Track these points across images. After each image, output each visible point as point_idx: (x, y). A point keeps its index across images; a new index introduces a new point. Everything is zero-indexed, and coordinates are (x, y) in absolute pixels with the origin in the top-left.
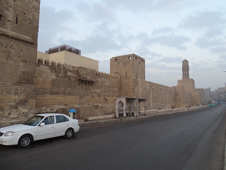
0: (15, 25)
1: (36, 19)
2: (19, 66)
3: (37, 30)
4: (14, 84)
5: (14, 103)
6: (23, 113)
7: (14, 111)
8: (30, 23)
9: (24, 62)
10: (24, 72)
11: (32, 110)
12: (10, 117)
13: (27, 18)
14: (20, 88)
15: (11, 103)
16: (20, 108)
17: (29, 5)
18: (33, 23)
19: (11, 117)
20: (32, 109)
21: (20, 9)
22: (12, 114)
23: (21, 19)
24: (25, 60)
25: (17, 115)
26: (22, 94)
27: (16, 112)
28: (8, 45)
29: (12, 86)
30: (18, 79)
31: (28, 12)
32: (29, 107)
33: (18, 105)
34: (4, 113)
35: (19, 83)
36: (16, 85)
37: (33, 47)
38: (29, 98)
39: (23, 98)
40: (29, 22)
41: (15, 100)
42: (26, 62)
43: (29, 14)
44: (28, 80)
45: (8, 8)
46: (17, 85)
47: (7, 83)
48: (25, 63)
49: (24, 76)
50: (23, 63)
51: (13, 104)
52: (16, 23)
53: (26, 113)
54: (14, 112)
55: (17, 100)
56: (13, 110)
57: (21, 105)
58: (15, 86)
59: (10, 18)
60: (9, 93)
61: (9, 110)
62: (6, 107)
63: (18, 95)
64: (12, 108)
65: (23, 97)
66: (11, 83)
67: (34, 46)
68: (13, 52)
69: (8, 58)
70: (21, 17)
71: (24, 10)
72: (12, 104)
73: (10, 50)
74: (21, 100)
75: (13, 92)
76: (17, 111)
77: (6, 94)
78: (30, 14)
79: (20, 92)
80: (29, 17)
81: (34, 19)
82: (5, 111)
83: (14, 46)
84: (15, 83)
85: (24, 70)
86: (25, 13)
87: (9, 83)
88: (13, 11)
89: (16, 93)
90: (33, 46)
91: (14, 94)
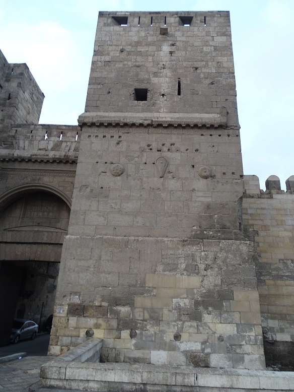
0: (177, 98)
1: (226, 70)
2: (194, 190)
3: (231, 92)
4: (184, 241)
5: (187, 301)
6: (221, 339)
7: (191, 326)
8: (212, 83)
9: (206, 177)
10: (208, 207)
11: (251, 330)
12: (179, 349)
13: (202, 76)
14: (203, 254)
15: (179, 300)
16: (207, 318)
17: (205, 48)
18: (219, 80)
19: (182, 349)
20: (250, 326)
21: (185, 64)
22: (184, 336)
23: (189, 83)
24: (208, 173)
25: (203, 343)
26: (209, 272)
27: (196, 331)
28: (163, 145)
29: (178, 249)
30: (195, 228)
31: (204, 63)
32: (237, 316)
33: (201, 308)
34: (162, 332)
35: (199, 238)
36: (189, 244)
37: (229, 136)
38: (232, 284)
39: (216, 285)
40: (208, 81)
41: (190, 292)
42: (213, 177)
43: (206, 66)
44: (224, 227)
45: (159, 71)
46: (193, 245)
47: (166, 239)
48: (210, 179)
49: (211, 217)
50: (205, 181)
51: (185, 303)
52: (179, 94)
53: (230, 337)
54: (191, 330)
55: (195, 291)
56: (187, 324)
57: (210, 309)
58: (187, 248)
59: (165, 89)
60: (173, 268)
61: (175, 321)
62: (166, 311)
63: (198, 274)
64: (183, 318)
65: (212, 280)
66: (175, 239)
67: (231, 132)
68: (175, 157)
69: (165, 176)
70: (188, 79)
71: (195, 63)
72: (182, 305)
73: (169, 154)
74: (209, 291)
75: (183, 266)
76: (201, 328)
77: (164, 271)
78: (210, 63)
79: (202, 267)
80: (207, 71)
81: (222, 70)
82: (163, 327)
83: (177, 145)
84: (186, 239)
85: (209, 200)
86: (196, 69)
87: (170, 239)
88: (169, 74)
89: (193, 270)
90: (226, 132)
91: (185, 273)
